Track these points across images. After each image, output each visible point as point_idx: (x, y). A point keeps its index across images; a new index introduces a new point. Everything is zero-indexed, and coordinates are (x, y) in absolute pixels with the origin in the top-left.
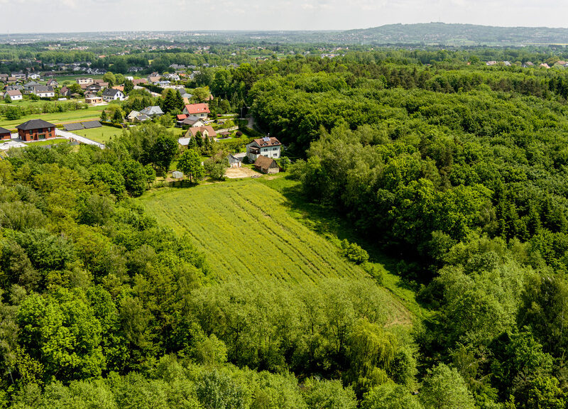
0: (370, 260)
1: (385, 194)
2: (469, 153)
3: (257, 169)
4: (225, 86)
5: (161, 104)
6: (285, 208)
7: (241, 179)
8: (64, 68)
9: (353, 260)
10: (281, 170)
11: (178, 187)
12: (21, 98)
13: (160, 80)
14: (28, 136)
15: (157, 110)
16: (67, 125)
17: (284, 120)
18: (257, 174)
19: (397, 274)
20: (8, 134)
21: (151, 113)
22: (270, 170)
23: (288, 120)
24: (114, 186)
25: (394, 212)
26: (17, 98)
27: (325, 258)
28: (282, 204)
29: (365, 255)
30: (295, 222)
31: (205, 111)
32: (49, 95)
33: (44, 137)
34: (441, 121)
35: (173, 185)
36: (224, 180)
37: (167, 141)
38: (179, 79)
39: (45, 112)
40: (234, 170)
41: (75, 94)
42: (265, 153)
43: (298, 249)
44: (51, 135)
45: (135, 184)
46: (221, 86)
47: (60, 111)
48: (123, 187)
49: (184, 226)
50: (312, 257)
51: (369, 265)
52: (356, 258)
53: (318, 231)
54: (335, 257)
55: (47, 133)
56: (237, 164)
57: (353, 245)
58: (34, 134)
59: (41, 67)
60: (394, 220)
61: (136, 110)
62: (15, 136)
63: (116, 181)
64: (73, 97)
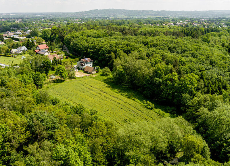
1: (158, 80)
2: (181, 61)
3: (86, 72)
4: (48, 37)
5: (25, 45)
6: (109, 89)
7: (82, 77)
9: (149, 108)
10: (97, 72)
13: (14, 34)
15: (25, 48)
17: (91, 50)
18: (86, 74)
21: (22, 50)
22: (93, 72)
23: (92, 50)
25: (163, 87)
27: (138, 109)
28: (107, 87)
30: (116, 94)
36: (75, 78)
37: (47, 62)
38: (21, 34)
42: (87, 65)
43: (125, 106)
46: (46, 37)
49: (71, 101)
50: (133, 109)
53: (129, 97)
57: (147, 102)
60: (163, 90)
61: (14, 48)
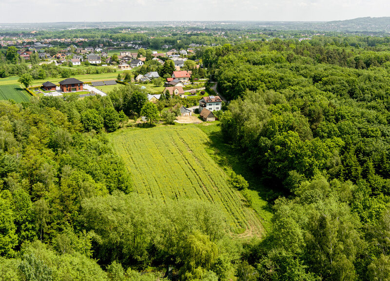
0: (249, 188)
1: (265, 141)
2: (339, 114)
3: (201, 118)
4: (210, 59)
5: (160, 70)
6: (205, 146)
7: (186, 124)
8: (122, 45)
9: (237, 187)
10: (217, 119)
11: (141, 127)
12: (80, 64)
13: (173, 54)
14: (65, 88)
15: (155, 74)
16: (94, 82)
17: (228, 84)
18: (200, 121)
19: (266, 200)
20: (55, 87)
21: (151, 76)
22: (208, 119)
23: (231, 84)
24: (95, 124)
25: (269, 154)
26: (77, 64)
27: (216, 183)
28: (205, 144)
29: (246, 184)
30: (209, 157)
31: (187, 76)
32: (98, 62)
33: (76, 89)
34: (333, 89)
35: (138, 126)
36: (174, 124)
37: (138, 96)
38: (186, 54)
39: (87, 74)
40: (185, 118)
41: (114, 62)
42: (210, 107)
43: (200, 175)
44: (80, 89)
45: (110, 123)
46: (207, 59)
47: (97, 73)
48: (102, 125)
50: (206, 181)
51: (248, 192)
52: (238, 186)
53: (221, 164)
54: (224, 183)
55: (77, 87)
56: (188, 114)
57: (238, 176)
58: (69, 88)
59: (108, 44)
60: (268, 161)
61: (142, 74)
62: (58, 88)
63: (97, 121)
64: (112, 64)
